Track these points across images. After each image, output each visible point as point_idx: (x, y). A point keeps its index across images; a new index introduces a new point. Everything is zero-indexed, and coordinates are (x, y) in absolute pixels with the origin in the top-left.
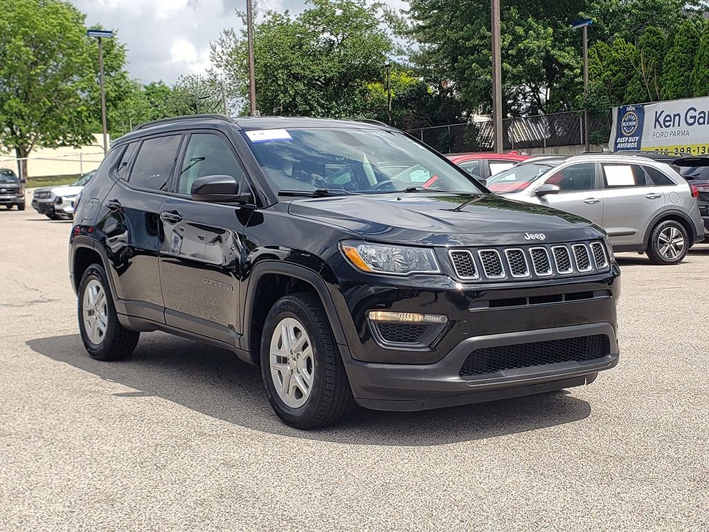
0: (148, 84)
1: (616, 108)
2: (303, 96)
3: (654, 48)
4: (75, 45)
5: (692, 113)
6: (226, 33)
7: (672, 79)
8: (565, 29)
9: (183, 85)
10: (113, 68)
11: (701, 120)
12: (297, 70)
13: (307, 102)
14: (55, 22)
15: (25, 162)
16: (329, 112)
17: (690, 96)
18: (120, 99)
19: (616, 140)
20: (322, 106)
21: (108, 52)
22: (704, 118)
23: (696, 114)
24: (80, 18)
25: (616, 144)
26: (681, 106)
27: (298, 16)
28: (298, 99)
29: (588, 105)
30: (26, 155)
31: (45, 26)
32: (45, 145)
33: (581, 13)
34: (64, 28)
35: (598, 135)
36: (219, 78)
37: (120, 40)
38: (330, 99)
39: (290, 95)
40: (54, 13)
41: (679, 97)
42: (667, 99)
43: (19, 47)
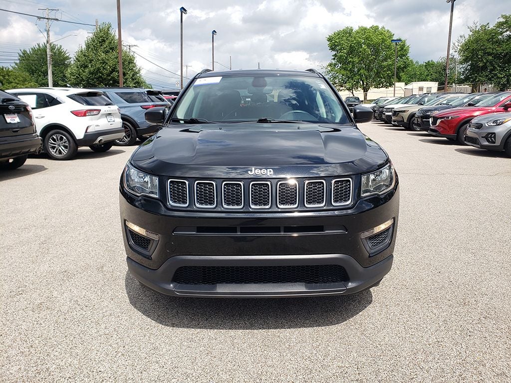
0: (427, 62)
2: (490, 63)
4: (389, 47)
6: (461, 37)
9: (441, 61)
10: (404, 55)
12: (488, 50)
13: (492, 65)
14: (380, 38)
15: (366, 94)
16: (503, 69)
18: (405, 68)
20: (500, 66)
21: (402, 49)
24: (391, 36)
27: (494, 25)
28: (488, 64)
30: (367, 91)
31: (376, 39)
32: (375, 87)
34: (384, 40)
36: (455, 57)
37: (407, 44)
38: (504, 63)
39: (484, 62)
40: (380, 34)
43: (365, 49)
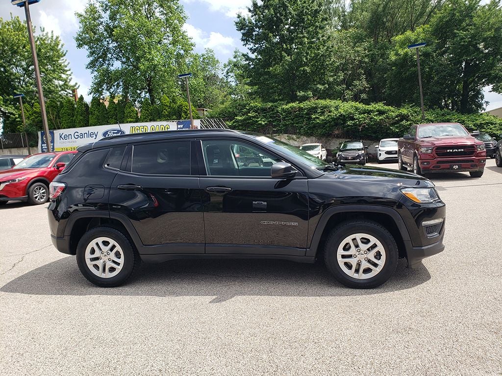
1: (40, 132)
3: (54, 107)
5: (76, 134)
7: (65, 120)
8: (8, 97)
11: (81, 137)
17: (74, 127)
19: (42, 145)
22: (82, 136)
23: (79, 134)
25: (42, 147)
26: (72, 131)
29: (27, 131)
33: (15, 91)
35: (33, 143)
41: (69, 128)
42: (64, 128)
